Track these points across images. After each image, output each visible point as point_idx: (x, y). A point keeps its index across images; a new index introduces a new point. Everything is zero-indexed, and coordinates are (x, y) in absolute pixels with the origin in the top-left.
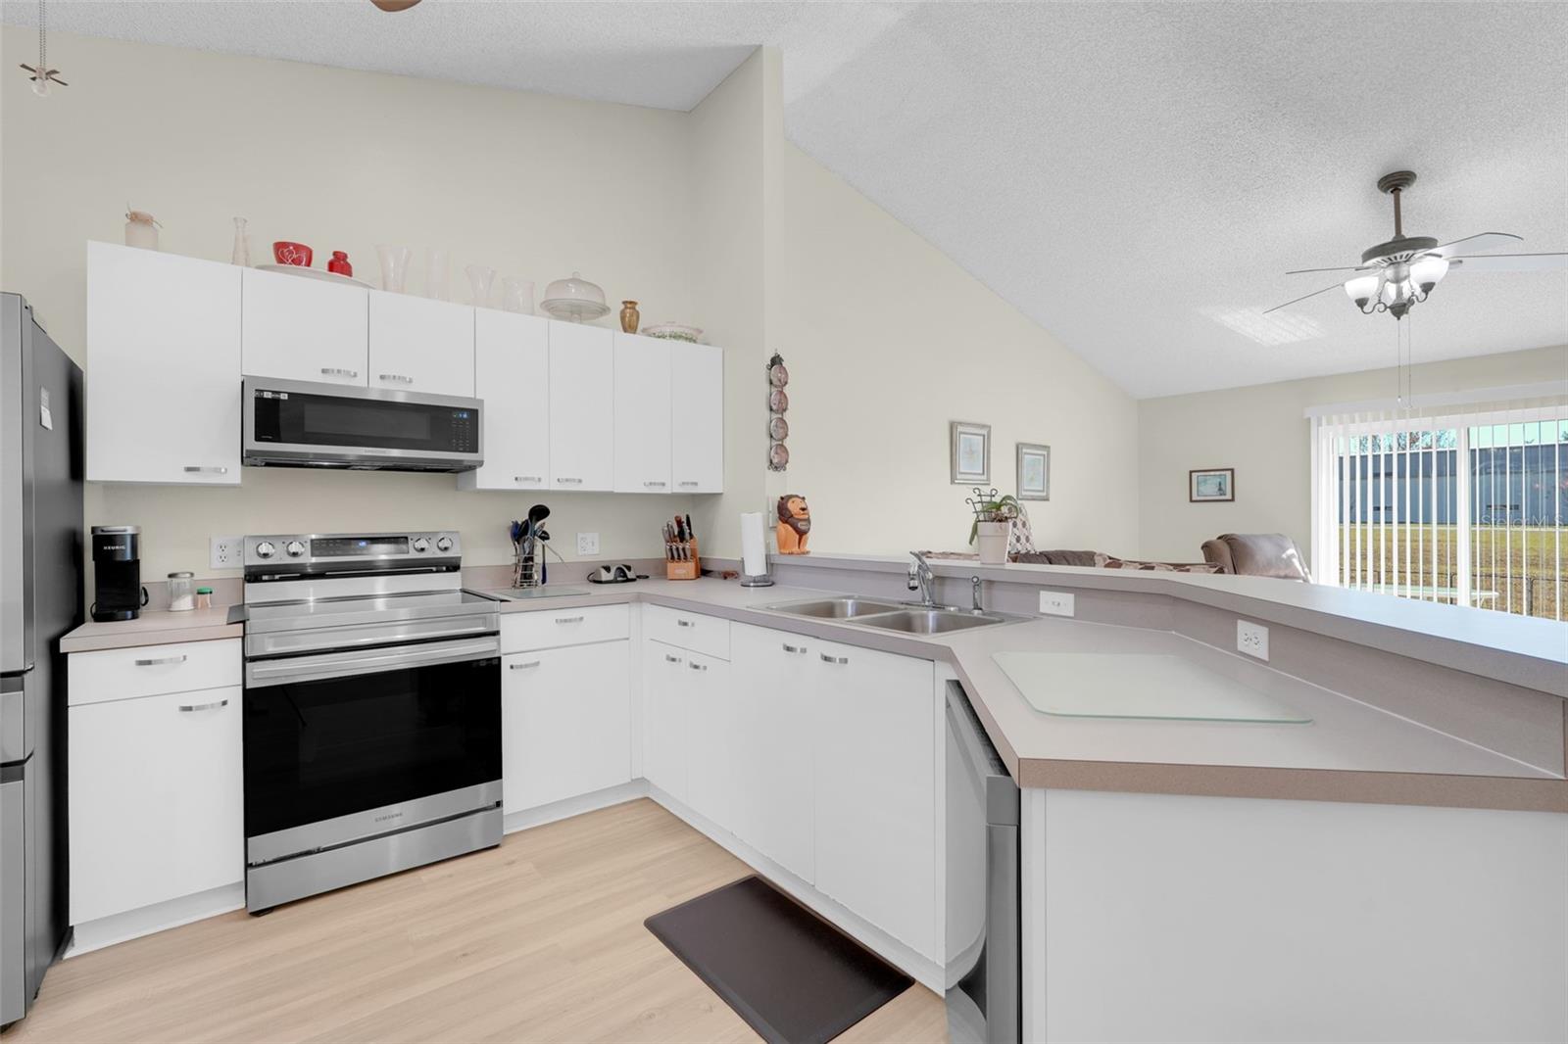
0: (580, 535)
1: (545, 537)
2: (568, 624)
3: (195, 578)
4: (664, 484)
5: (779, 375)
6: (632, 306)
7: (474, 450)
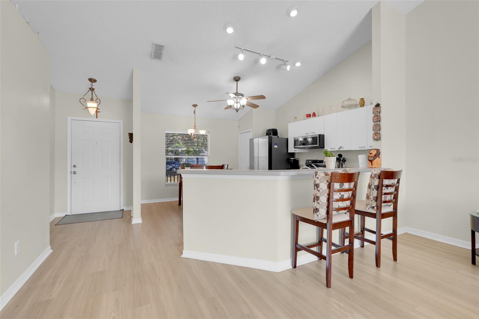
1: (344, 161)
4: (365, 147)
5: (377, 110)
6: (362, 100)
7: (317, 144)
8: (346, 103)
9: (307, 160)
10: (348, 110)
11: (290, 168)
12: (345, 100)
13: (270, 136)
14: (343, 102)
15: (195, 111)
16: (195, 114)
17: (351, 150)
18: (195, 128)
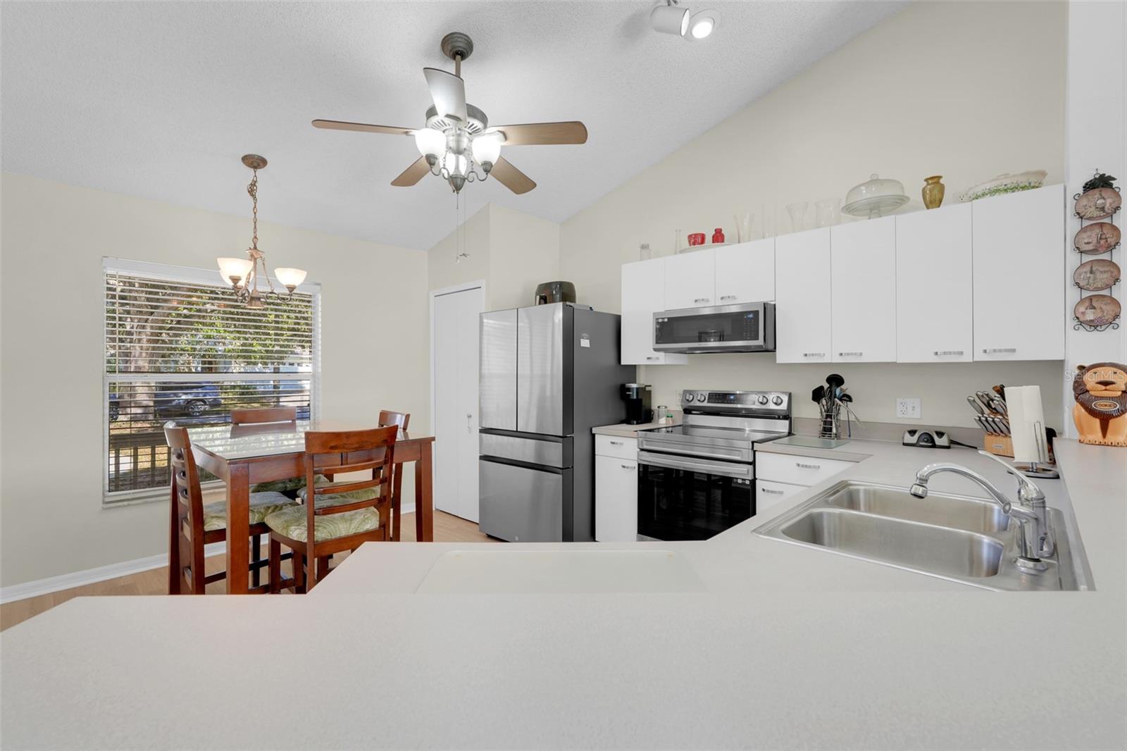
0: (899, 400)
1: (847, 398)
2: (808, 469)
3: (668, 409)
4: (961, 353)
5: (1100, 201)
6: (935, 181)
7: (757, 338)
8: (866, 194)
9: (685, 392)
10: (869, 218)
11: (623, 416)
12: (861, 182)
13: (568, 303)
14: (854, 189)
15: (254, 184)
16: (254, 196)
17: (895, 363)
18: (254, 259)
